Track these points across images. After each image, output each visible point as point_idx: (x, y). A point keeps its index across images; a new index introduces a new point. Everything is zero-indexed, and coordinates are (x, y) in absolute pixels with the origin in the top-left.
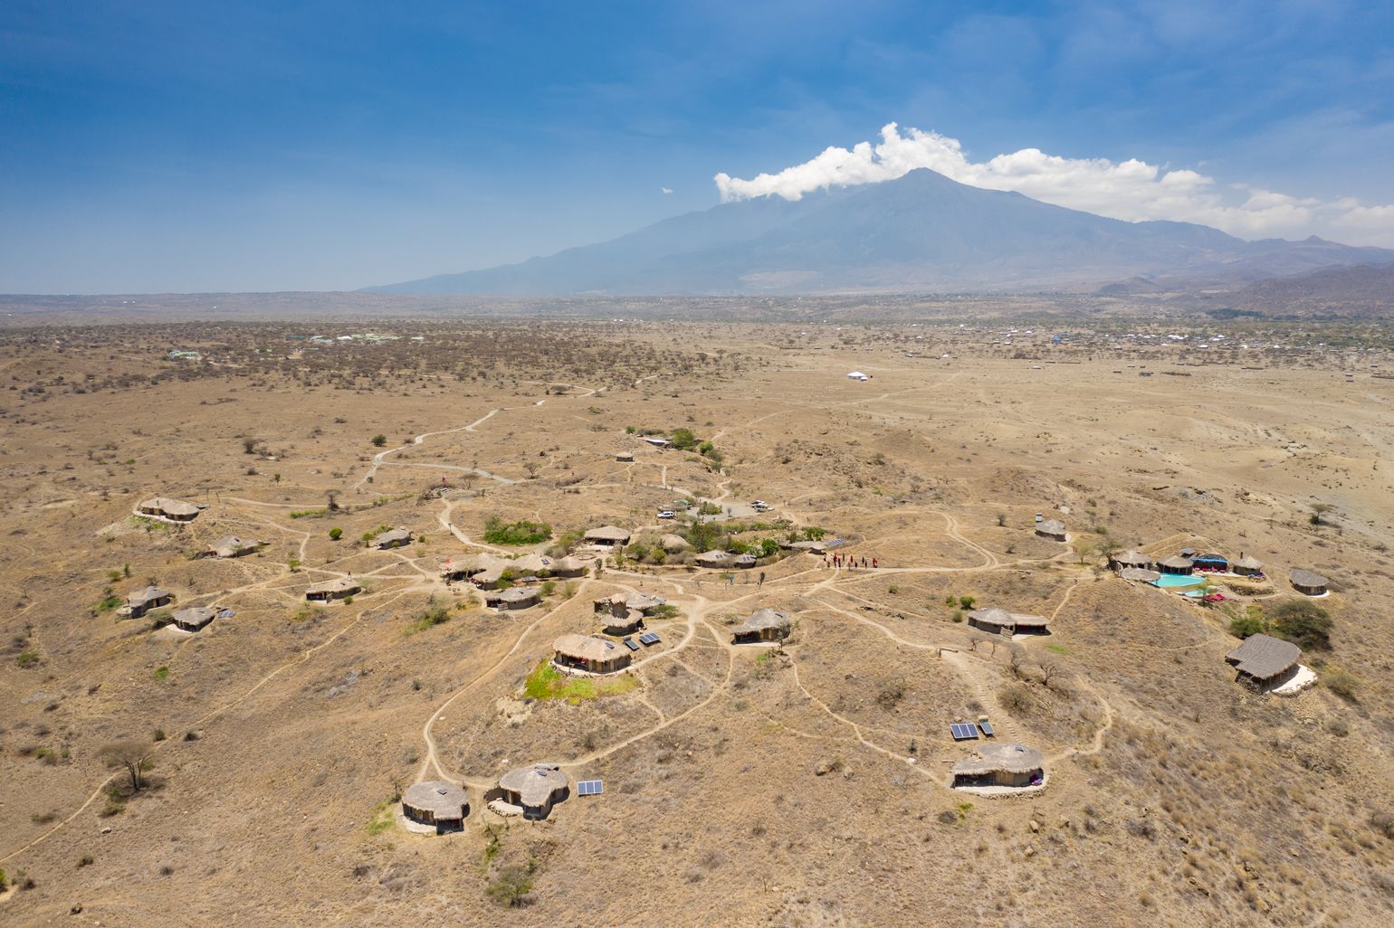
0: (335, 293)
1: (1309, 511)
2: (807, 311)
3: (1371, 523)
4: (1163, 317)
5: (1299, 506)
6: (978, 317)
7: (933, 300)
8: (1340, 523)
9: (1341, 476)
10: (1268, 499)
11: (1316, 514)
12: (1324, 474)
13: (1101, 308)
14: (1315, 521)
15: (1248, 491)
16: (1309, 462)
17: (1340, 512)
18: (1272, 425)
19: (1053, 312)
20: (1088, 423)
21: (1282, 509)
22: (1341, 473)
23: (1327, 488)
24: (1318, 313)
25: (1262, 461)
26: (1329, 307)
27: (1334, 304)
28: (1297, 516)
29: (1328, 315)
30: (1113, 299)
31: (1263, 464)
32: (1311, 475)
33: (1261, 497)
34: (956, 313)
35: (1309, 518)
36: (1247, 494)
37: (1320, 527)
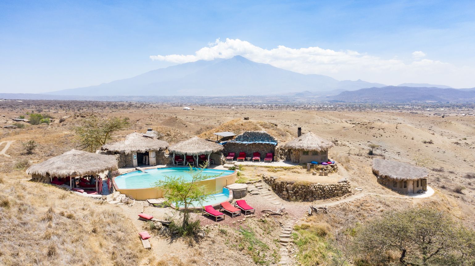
0: (21, 94)
1: (367, 149)
2: (197, 100)
3: (399, 153)
4: (315, 102)
5: (362, 146)
6: (255, 102)
7: (241, 97)
8: (383, 154)
9: (381, 131)
10: (347, 143)
11: (371, 149)
12: (373, 131)
13: (295, 100)
14: (371, 153)
15: (337, 140)
16: (366, 126)
17: (383, 148)
18: (348, 120)
19: (279, 101)
20: (270, 117)
21: (354, 148)
22: (381, 130)
23: (375, 138)
24: (362, 101)
25: (344, 128)
26: (365, 99)
27: (366, 98)
28: (362, 151)
29: (365, 102)
30: (299, 97)
31: (345, 129)
32: (367, 132)
33: (344, 143)
34: (248, 101)
35: (368, 152)
36: (337, 141)
37: (373, 156)
